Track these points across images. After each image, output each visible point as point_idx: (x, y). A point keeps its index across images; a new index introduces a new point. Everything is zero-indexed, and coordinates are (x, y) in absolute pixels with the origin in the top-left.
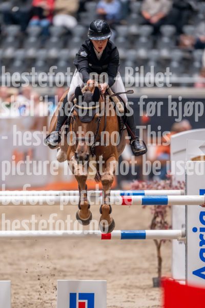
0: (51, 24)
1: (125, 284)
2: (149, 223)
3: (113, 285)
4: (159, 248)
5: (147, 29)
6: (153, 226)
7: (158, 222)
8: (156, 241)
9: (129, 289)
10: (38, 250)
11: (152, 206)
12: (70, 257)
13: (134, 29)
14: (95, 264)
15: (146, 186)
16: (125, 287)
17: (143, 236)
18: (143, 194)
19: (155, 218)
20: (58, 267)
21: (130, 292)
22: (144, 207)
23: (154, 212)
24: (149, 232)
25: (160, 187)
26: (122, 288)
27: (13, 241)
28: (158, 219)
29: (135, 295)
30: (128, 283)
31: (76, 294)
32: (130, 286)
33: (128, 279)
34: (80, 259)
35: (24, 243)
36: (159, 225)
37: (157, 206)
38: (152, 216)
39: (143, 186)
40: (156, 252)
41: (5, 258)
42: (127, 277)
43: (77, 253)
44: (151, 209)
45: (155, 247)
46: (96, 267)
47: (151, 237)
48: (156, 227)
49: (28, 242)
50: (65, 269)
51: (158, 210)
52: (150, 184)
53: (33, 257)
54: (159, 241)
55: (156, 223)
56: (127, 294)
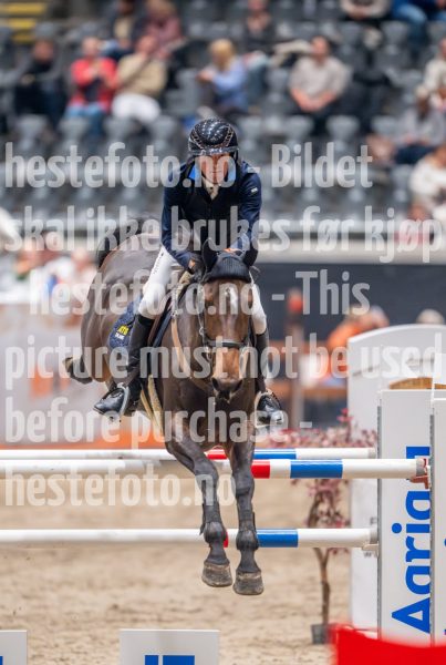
0: (108, 114)
1: (256, 638)
2: (305, 515)
3: (231, 641)
4: (324, 565)
5: (300, 125)
6: (312, 521)
7: (322, 513)
8: (317, 550)
9: (264, 647)
10: (79, 569)
11: (311, 481)
12: (146, 584)
13: (274, 124)
14: (195, 598)
15: (298, 441)
16: (256, 643)
17: (292, 541)
18: (293, 457)
19: (316, 504)
20: (121, 603)
21: (267, 654)
22: (294, 483)
23: (314, 491)
24: (304, 533)
25: (326, 443)
26: (250, 645)
27: (32, 550)
28: (323, 507)
29: (275, 660)
30: (263, 636)
31: (157, 657)
32: (267, 641)
33: (261, 628)
34: (165, 586)
35: (53, 554)
36: (325, 518)
37: (320, 479)
38: (311, 501)
39: (293, 440)
40: (317, 573)
41: (15, 584)
42: (259, 623)
43: (160, 574)
44: (308, 485)
45: (316, 564)
46: (198, 604)
47: (308, 543)
48: (319, 523)
49: (61, 552)
50: (135, 607)
51: (322, 488)
52: (307, 437)
53: (71, 584)
54: (324, 550)
55: (318, 514)
56: (259, 658)
